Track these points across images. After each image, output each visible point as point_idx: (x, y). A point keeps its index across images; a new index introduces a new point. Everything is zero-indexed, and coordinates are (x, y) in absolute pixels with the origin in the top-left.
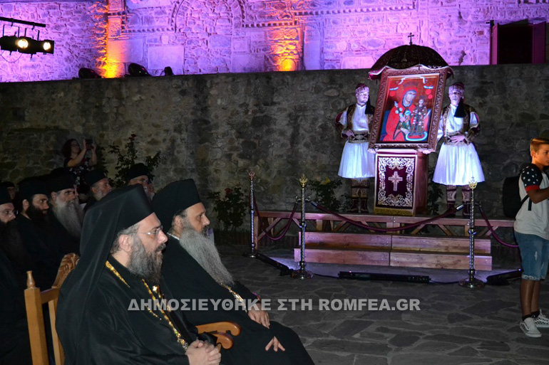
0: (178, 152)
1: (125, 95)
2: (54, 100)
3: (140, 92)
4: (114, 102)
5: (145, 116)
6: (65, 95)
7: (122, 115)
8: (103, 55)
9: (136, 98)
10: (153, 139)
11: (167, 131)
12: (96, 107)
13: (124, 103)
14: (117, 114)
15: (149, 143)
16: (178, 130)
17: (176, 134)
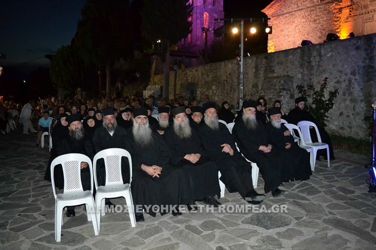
0: (353, 88)
1: (323, 54)
2: (288, 60)
3: (331, 51)
4: (317, 59)
5: (334, 66)
6: (293, 57)
7: (321, 66)
8: (339, 32)
9: (329, 55)
10: (338, 80)
11: (346, 74)
12: (308, 62)
13: (322, 58)
14: (319, 66)
15: (335, 82)
16: (353, 73)
17: (352, 76)
